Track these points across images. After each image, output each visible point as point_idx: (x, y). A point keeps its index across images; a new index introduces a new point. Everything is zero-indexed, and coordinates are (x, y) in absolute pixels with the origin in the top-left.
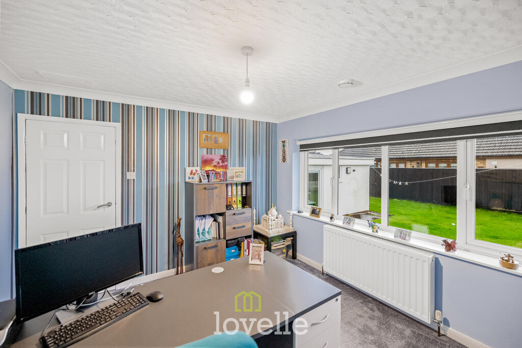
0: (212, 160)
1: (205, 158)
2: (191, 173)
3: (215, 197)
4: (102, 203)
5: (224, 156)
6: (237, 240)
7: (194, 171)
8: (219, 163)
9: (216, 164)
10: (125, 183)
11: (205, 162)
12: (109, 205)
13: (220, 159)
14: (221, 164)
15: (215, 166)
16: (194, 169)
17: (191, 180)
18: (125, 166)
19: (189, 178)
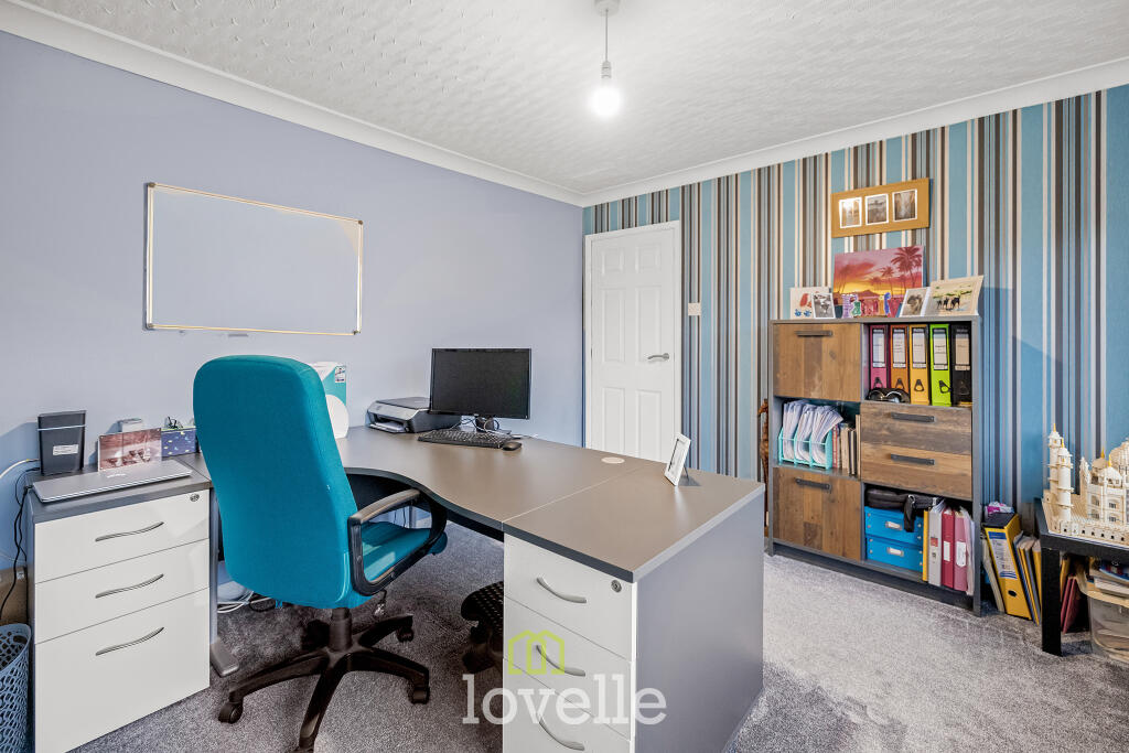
0: (867, 266)
1: (846, 263)
2: (804, 301)
3: (826, 358)
4: (658, 353)
5: (911, 251)
6: (901, 497)
7: (810, 299)
8: (889, 271)
9: (879, 275)
10: (687, 322)
11: (845, 272)
12: (666, 357)
13: (895, 261)
14: (897, 274)
15: (876, 281)
16: (811, 291)
17: (803, 317)
18: (687, 296)
19: (798, 314)
